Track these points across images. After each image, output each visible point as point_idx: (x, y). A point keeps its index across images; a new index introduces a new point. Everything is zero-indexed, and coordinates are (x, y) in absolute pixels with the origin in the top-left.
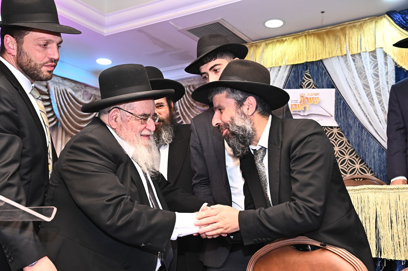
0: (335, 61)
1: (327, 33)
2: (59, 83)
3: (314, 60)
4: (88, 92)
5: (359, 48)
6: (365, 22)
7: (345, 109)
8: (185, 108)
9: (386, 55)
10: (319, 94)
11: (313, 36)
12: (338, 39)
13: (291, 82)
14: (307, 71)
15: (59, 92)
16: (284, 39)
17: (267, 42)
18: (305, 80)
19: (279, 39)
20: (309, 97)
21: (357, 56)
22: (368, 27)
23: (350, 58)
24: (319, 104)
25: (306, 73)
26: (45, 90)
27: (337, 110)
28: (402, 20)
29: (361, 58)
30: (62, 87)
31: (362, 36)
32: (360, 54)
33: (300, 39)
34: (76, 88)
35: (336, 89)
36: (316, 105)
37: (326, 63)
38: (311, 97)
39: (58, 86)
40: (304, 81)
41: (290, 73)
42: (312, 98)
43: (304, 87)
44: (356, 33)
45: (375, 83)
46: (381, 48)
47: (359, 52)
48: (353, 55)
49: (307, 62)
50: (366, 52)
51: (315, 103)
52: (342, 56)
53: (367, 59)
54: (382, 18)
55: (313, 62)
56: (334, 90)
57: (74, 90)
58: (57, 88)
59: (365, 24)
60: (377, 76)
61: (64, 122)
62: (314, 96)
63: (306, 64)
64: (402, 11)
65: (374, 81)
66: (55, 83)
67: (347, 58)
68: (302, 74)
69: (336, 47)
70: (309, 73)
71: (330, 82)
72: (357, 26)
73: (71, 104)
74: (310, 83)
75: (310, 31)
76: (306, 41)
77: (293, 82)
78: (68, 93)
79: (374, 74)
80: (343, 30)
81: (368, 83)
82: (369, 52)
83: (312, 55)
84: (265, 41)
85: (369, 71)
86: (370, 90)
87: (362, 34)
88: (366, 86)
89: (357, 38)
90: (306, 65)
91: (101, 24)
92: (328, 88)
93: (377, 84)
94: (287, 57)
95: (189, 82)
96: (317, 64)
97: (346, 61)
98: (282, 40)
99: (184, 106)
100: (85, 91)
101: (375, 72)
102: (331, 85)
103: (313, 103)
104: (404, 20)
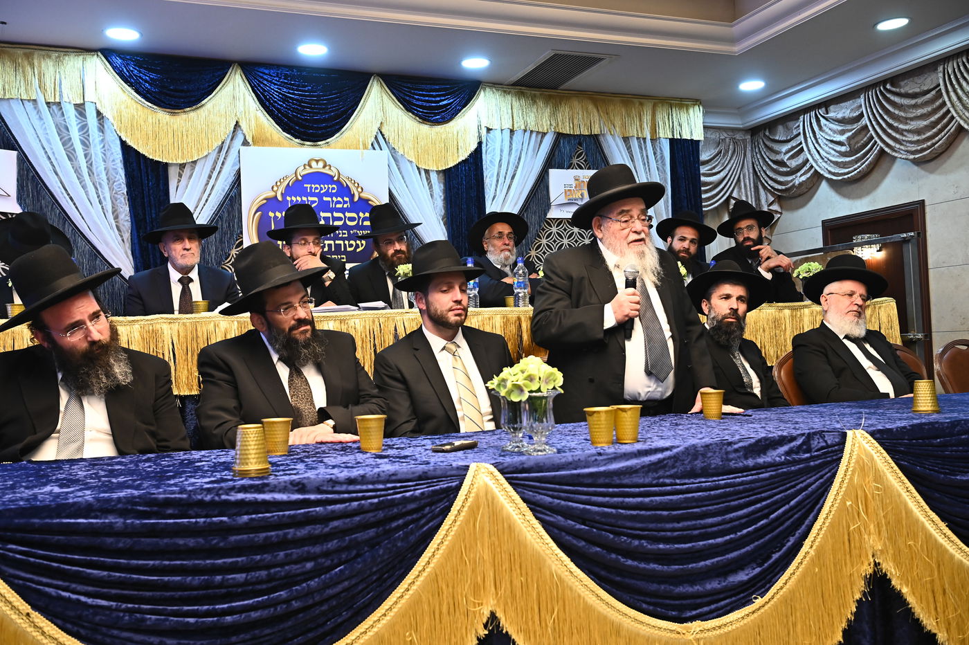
0: (16, 107)
5: (58, 95)
6: (66, 54)
7: (37, 187)
9: (99, 113)
12: (21, 70)
21: (54, 107)
22: (71, 63)
23: (44, 107)
27: (23, 188)
29: (61, 108)
31: (63, 77)
32: (59, 104)
35: (20, 153)
44: (51, 69)
46: (93, 102)
47: (57, 100)
48: (48, 104)
50: (70, 103)
52: (29, 101)
54: (93, 55)
56: (15, 153)
59: (67, 58)
60: (87, 144)
64: (123, 53)
67: (38, 105)
69: (18, 82)
72: (54, 57)
80: (28, 57)
81: (74, 151)
82: (74, 105)
87: (62, 72)
89: (53, 77)
97: (37, 110)
101: (81, 138)
102: (10, 144)
104: (128, 71)
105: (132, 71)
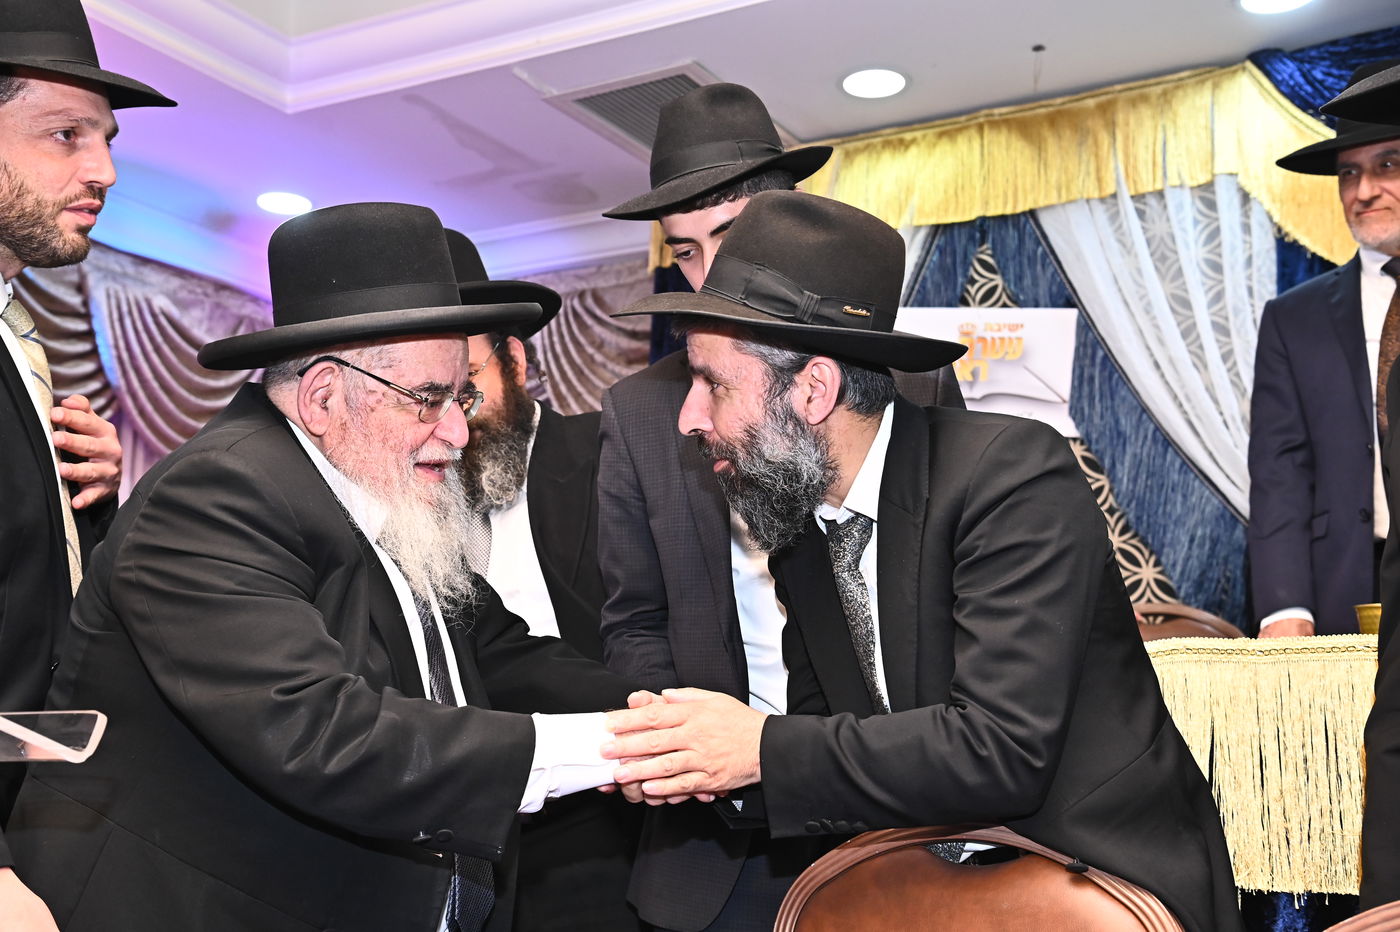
0: (1077, 216)
1: (1053, 120)
2: (125, 275)
3: (1009, 211)
4: (225, 308)
5: (1159, 173)
6: (1179, 85)
7: (1110, 378)
8: (567, 367)
9: (1246, 198)
10: (1022, 326)
11: (1004, 131)
12: (1090, 141)
13: (929, 285)
14: (985, 247)
15: (125, 308)
16: (908, 136)
17: (851, 146)
18: (976, 277)
19: (891, 138)
20: (988, 335)
21: (1152, 201)
22: (1189, 102)
23: (1128, 207)
24: (1021, 360)
25: (982, 252)
26: (74, 300)
27: (1081, 381)
28: (1301, 80)
29: (1165, 207)
30: (136, 292)
31: (1170, 134)
32: (1160, 194)
33: (962, 141)
34: (183, 295)
35: (1080, 312)
36: (1012, 363)
37: (1047, 221)
38: (997, 335)
39: (119, 288)
40: (973, 282)
41: (928, 253)
42: (998, 342)
43: (974, 300)
44: (1148, 123)
45: (1211, 294)
46: (1231, 174)
47: (1159, 186)
48: (1138, 198)
49: (983, 219)
50: (1181, 186)
51: (1008, 358)
52: (1102, 200)
53: (1183, 212)
54: (1235, 72)
55: (1003, 218)
56: (1073, 313)
57: (177, 302)
58: (116, 292)
59: (1180, 93)
60: (1217, 268)
61: (142, 412)
62: (1006, 333)
63: (981, 225)
64: (1301, 50)
65: (1207, 287)
66: (110, 275)
67: (1116, 205)
68: (966, 256)
69: (1083, 167)
70: (992, 256)
71: (1061, 286)
72: (1154, 99)
73: (166, 349)
74: (995, 288)
75: (996, 111)
76: (982, 146)
77: (937, 286)
78: (157, 311)
79: (1208, 262)
80: (1106, 110)
81: (1186, 291)
82: (1192, 188)
83: (1001, 193)
84: (843, 143)
85: (1191, 253)
86: (1193, 317)
87: (1169, 125)
88: (1181, 303)
89: (1151, 140)
90: (981, 229)
91: (276, 73)
92: (1054, 304)
93: (1219, 297)
94: (915, 200)
95: (580, 278)
96: (1016, 226)
97: (1114, 217)
98: (901, 142)
99: (563, 361)
100: (218, 305)
101: (1210, 256)
102: (1065, 296)
103: (1003, 358)
104: (1309, 82)
105: (1321, 82)
